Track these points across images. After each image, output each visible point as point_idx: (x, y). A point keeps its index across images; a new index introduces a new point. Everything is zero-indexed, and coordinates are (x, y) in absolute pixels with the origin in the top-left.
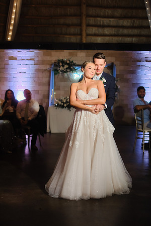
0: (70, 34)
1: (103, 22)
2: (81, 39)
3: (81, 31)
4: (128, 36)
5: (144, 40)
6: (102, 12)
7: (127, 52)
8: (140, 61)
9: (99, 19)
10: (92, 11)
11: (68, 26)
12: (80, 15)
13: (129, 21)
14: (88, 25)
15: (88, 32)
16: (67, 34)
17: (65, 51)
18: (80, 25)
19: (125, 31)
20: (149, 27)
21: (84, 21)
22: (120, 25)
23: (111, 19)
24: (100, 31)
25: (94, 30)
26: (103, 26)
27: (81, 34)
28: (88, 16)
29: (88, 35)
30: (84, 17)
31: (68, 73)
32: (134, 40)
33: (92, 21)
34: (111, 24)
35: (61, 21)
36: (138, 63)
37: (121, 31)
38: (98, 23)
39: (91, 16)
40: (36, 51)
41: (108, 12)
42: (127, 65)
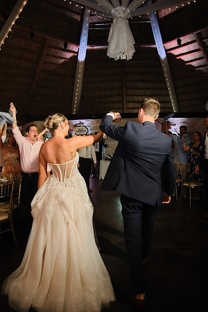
1: (138, 100)
2: (124, 111)
3: (123, 106)
5: (167, 110)
6: (137, 92)
9: (135, 97)
10: (130, 92)
11: (114, 103)
12: (122, 95)
14: (127, 102)
15: (128, 106)
18: (123, 102)
20: (170, 102)
21: (125, 99)
23: (144, 97)
24: (137, 105)
25: (132, 105)
26: (139, 103)
27: (123, 108)
28: (127, 95)
29: (128, 109)
30: (125, 97)
33: (130, 99)
35: (109, 99)
38: (135, 100)
39: (129, 95)
40: (91, 120)
41: (141, 92)
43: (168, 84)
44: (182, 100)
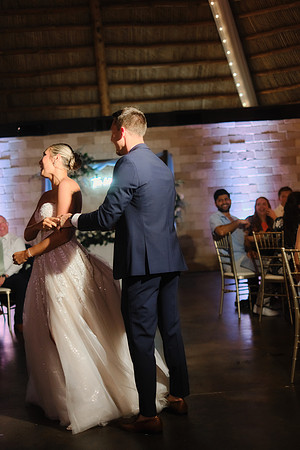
0: (78, 104)
1: (141, 75)
2: (101, 110)
3: (99, 94)
4: (193, 96)
5: (224, 102)
6: (136, 54)
7: (192, 127)
8: (219, 143)
9: (132, 68)
10: (117, 54)
11: (73, 86)
12: (94, 65)
13: (191, 67)
14: (112, 83)
15: (113, 95)
16: (72, 104)
17: (70, 135)
18: (96, 83)
19: (186, 89)
20: (230, 76)
21: (103, 75)
22: (175, 75)
23: (157, 68)
24: (137, 91)
25: (124, 91)
26: (141, 82)
27: (99, 102)
28: (110, 64)
29: (113, 102)
30: (102, 68)
31: (80, 178)
32: (205, 103)
33: (118, 73)
34: (157, 76)
35: (59, 78)
36: (216, 148)
37: (178, 88)
38: (132, 77)
39: (117, 64)
40: (12, 140)
41: (148, 54)
42: (195, 153)
43: (222, 29)
44: (266, 71)
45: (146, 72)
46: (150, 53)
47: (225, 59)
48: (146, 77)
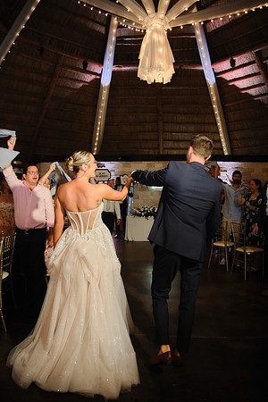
0: (149, 149)
1: (179, 137)
2: (159, 152)
3: (159, 145)
5: (216, 152)
6: (177, 128)
9: (175, 134)
10: (168, 127)
11: (147, 141)
12: (157, 131)
14: (164, 140)
15: (165, 146)
17: (143, 162)
18: (158, 140)
20: (221, 141)
21: (161, 136)
23: (186, 134)
24: (176, 145)
25: (170, 144)
26: (178, 141)
27: (158, 148)
28: (164, 131)
29: (164, 149)
30: (161, 133)
33: (168, 136)
34: (186, 138)
35: (141, 136)
39: (167, 132)
40: (116, 163)
41: (182, 128)
43: (218, 118)
44: (236, 139)
45: (181, 136)
46: (184, 128)
47: (218, 133)
48: (181, 139)
